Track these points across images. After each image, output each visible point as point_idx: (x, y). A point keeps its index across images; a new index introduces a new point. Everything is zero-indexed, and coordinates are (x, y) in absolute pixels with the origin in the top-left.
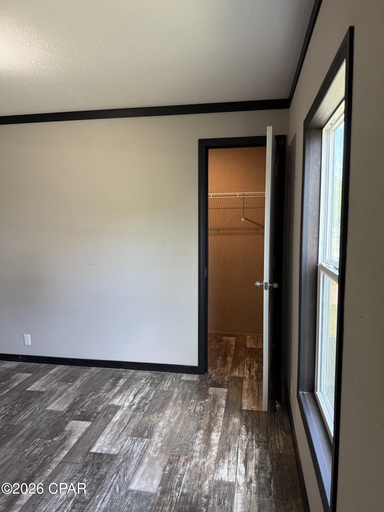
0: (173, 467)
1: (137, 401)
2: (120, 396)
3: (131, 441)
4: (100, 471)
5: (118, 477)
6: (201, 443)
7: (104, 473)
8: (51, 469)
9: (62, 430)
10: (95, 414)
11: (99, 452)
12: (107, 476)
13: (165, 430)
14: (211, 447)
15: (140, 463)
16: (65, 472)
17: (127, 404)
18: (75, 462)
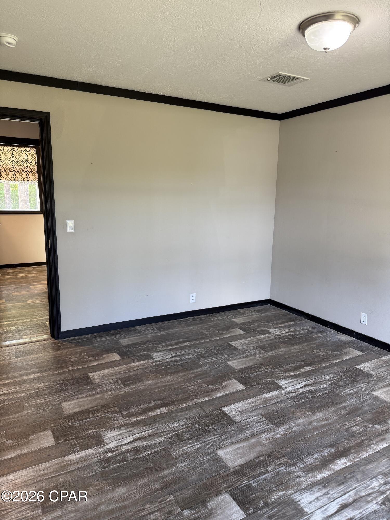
0: (267, 461)
1: (301, 391)
2: (290, 380)
3: (258, 419)
4: (212, 426)
5: (219, 438)
6: (318, 459)
7: (213, 429)
8: (186, 404)
9: (221, 383)
10: (256, 384)
11: (227, 412)
12: (213, 433)
13: (298, 427)
14: (324, 469)
15: (246, 439)
16: (191, 412)
17: (290, 389)
18: (205, 409)
